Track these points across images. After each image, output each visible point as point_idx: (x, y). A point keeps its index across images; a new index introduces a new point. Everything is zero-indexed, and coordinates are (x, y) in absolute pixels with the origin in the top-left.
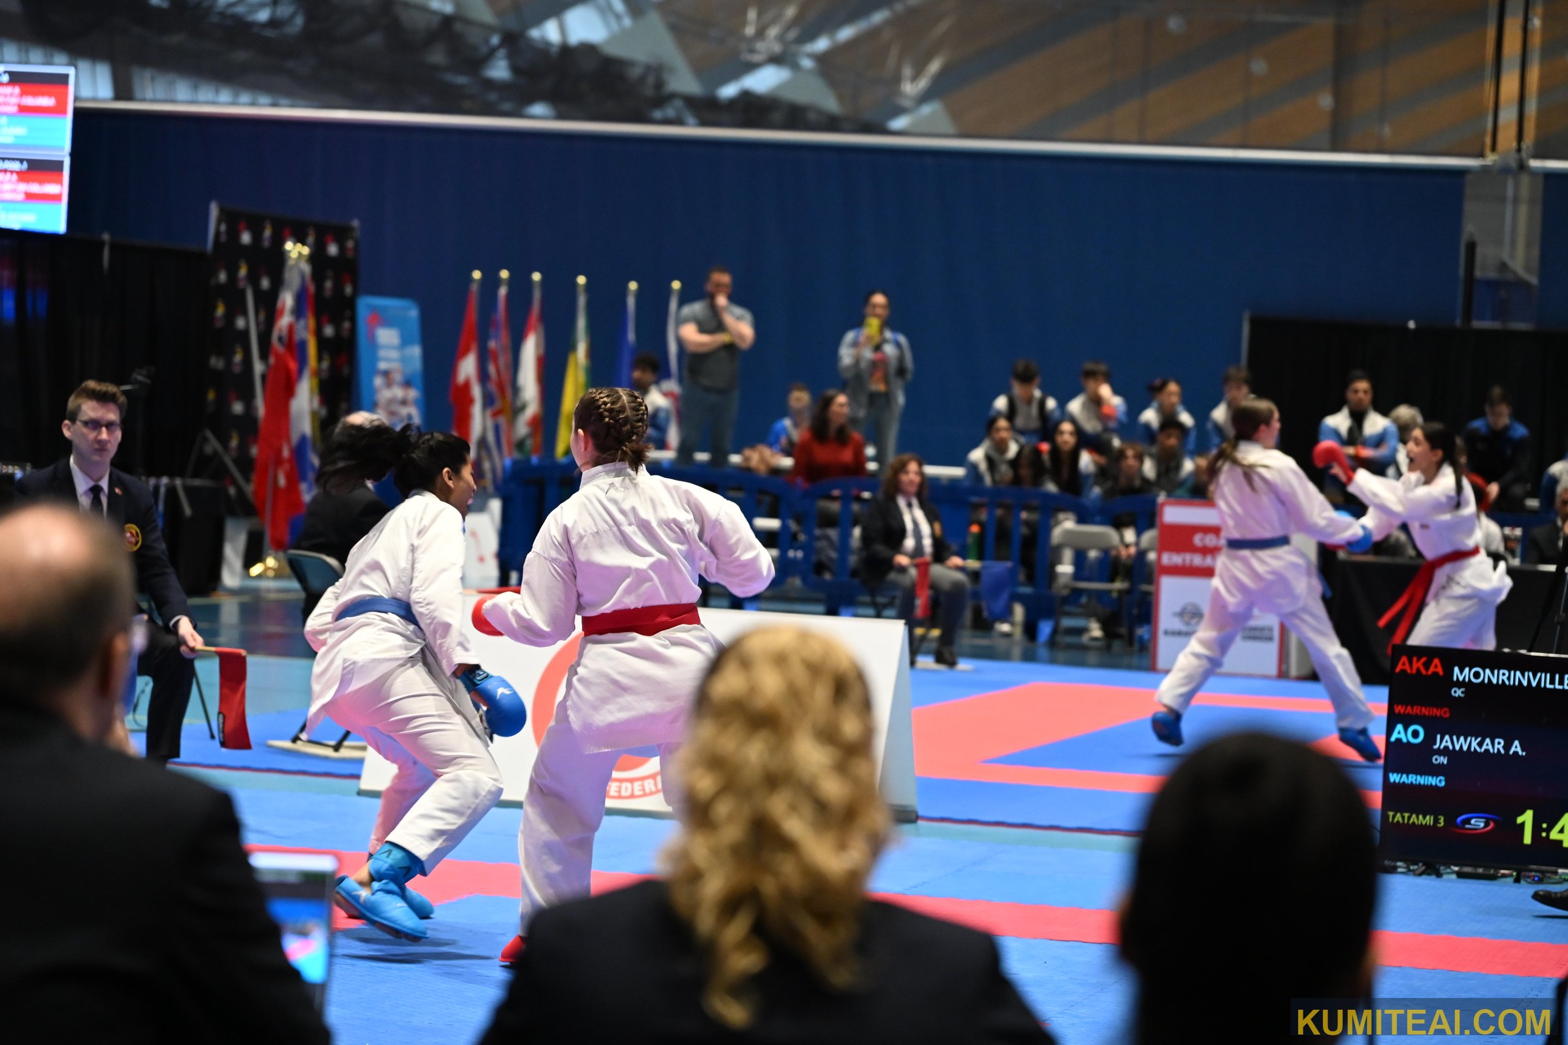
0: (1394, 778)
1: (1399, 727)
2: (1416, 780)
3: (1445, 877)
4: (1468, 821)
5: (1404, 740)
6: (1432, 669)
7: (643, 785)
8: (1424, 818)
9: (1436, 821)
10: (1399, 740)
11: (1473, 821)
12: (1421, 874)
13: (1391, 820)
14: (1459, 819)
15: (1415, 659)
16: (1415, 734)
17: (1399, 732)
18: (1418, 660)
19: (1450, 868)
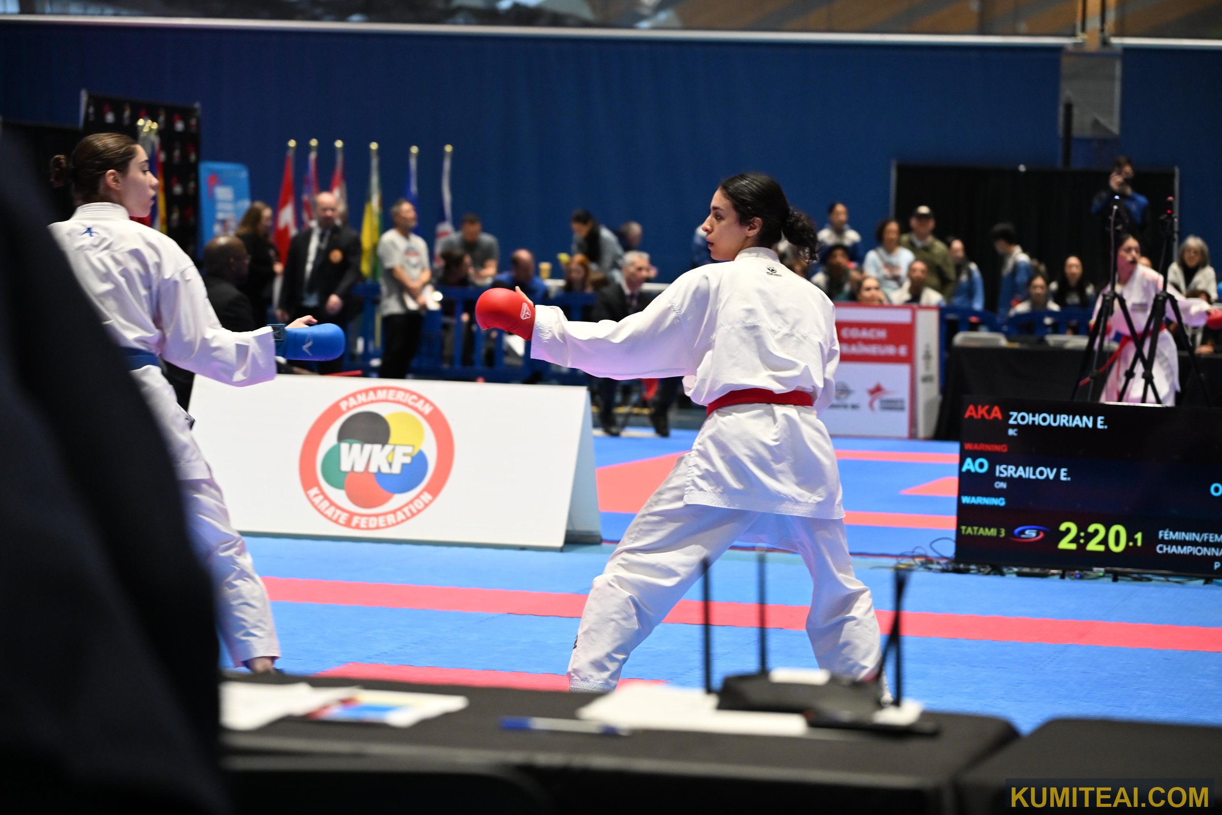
0: (966, 500)
1: (969, 461)
2: (982, 501)
3: (1007, 576)
4: (1023, 532)
5: (973, 470)
6: (993, 415)
7: (386, 519)
8: (989, 529)
9: (999, 532)
10: (968, 471)
11: (1027, 532)
12: (988, 574)
13: (963, 532)
14: (1017, 531)
15: (979, 407)
16: (981, 466)
17: (969, 465)
18: (982, 408)
19: (1011, 569)
